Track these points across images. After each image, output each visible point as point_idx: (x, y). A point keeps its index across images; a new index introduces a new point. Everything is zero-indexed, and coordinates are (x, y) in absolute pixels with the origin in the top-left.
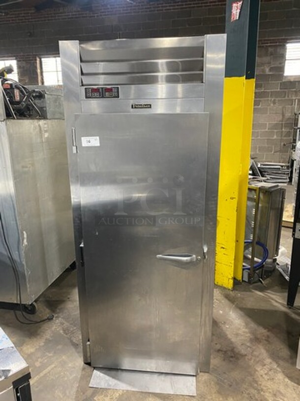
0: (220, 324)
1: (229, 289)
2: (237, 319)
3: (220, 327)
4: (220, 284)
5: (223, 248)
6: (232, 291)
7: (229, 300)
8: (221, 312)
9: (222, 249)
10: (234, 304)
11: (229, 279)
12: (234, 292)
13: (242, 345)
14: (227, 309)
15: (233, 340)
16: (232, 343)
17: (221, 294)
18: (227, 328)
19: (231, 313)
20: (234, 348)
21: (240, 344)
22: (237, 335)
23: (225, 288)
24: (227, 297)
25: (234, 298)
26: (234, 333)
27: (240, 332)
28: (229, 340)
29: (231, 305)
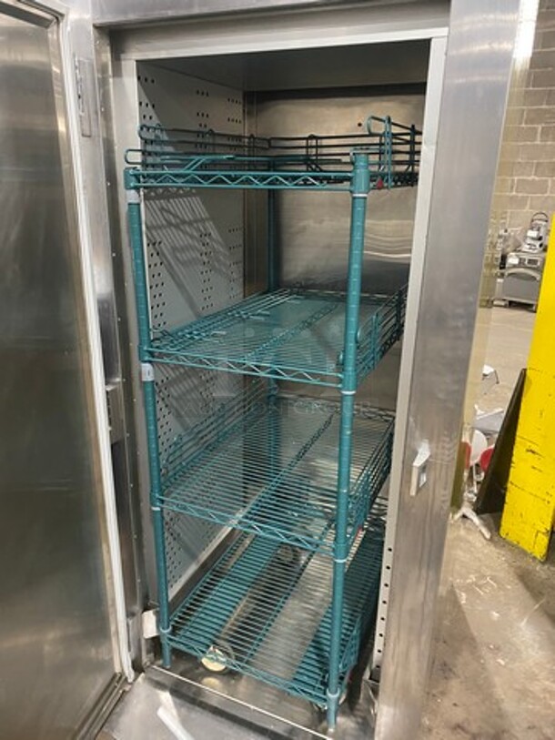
0: (484, 651)
1: (534, 558)
2: (537, 646)
3: (480, 657)
4: (512, 538)
5: (533, 452)
6: (543, 563)
7: (527, 586)
8: (496, 615)
9: (530, 453)
10: (537, 602)
11: (538, 532)
12: (546, 567)
13: (529, 728)
14: (514, 612)
15: (508, 706)
16: (501, 715)
17: (510, 566)
18: (500, 664)
19: (523, 624)
20: (503, 732)
21: (525, 725)
22: (524, 694)
23: (524, 553)
24: (524, 577)
25: (542, 583)
26: (517, 686)
27: (536, 687)
28: (498, 702)
29: (531, 602)
